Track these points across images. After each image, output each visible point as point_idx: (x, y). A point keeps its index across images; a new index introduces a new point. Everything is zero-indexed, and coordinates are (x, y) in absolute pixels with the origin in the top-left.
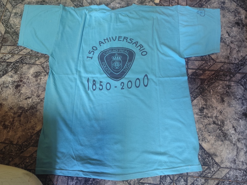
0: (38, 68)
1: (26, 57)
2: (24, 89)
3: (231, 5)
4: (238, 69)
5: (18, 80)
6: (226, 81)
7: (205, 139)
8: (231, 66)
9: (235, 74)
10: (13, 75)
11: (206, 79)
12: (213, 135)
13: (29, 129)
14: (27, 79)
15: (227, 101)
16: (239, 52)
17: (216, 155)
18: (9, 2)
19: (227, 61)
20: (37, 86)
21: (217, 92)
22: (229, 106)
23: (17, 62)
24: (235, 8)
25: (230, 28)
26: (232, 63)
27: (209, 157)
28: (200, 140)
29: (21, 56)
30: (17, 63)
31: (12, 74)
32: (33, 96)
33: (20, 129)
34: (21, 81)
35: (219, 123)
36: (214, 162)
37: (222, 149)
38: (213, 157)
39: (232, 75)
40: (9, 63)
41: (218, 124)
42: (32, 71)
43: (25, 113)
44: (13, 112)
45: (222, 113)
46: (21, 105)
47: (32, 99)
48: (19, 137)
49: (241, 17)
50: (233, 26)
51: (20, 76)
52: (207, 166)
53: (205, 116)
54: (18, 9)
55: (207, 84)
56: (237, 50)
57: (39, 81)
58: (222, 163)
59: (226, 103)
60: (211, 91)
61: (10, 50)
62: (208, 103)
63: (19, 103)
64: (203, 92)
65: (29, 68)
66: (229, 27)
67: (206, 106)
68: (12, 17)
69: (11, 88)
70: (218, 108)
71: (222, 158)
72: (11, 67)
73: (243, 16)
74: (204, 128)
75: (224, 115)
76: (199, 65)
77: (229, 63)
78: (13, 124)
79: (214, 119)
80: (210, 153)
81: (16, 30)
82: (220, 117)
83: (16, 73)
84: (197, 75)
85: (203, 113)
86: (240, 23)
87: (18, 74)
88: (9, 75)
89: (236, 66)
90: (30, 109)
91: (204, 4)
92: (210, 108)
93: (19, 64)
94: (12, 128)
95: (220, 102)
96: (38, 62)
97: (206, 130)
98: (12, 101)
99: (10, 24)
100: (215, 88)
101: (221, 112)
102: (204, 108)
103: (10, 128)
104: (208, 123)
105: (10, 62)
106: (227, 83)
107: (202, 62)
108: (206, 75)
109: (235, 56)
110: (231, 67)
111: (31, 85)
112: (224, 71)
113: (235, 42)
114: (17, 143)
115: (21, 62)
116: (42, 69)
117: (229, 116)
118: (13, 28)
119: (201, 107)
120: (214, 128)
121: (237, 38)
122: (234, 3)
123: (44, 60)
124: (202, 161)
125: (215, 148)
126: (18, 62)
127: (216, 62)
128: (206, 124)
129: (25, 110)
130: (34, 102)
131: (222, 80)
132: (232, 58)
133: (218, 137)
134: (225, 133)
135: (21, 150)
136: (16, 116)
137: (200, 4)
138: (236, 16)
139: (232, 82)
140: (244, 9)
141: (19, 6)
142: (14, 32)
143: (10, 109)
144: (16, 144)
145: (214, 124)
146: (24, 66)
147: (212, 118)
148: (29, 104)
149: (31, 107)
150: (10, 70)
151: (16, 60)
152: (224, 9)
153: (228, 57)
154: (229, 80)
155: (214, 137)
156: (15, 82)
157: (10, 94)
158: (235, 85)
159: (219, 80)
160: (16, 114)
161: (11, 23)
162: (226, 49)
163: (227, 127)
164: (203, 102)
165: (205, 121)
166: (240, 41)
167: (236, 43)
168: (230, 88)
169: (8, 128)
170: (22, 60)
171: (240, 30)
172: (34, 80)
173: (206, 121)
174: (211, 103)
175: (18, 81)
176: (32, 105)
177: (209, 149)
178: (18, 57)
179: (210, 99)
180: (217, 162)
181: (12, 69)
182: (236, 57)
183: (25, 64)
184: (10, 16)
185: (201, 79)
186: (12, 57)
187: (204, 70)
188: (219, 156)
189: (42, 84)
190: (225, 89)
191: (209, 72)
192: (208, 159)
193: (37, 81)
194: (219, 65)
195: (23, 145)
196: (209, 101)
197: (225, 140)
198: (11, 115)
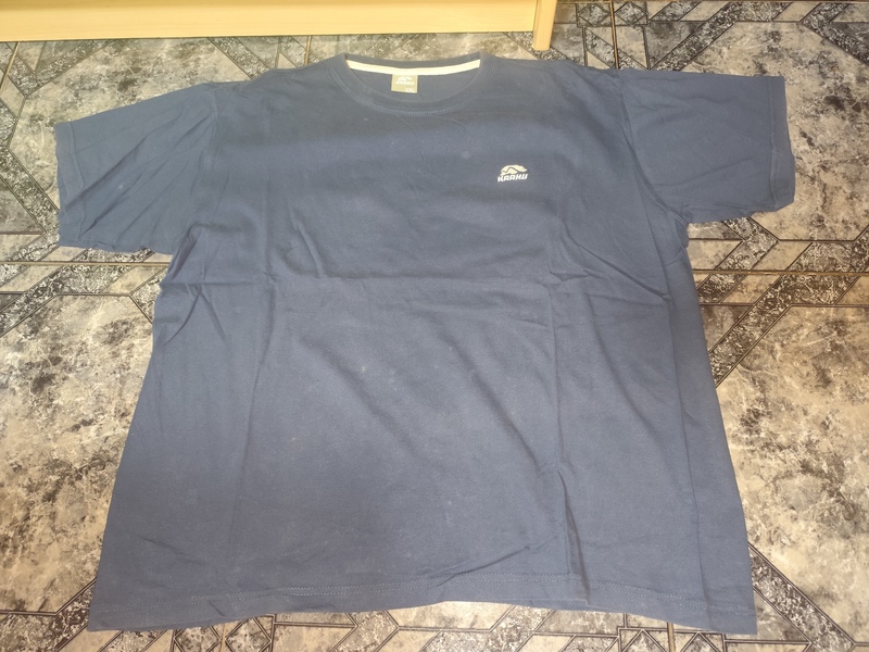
0: (120, 307)
1: (72, 269)
2: (69, 390)
3: (801, 40)
4: (860, 258)
5: (45, 356)
6: (826, 305)
7: (779, 536)
8: (836, 252)
9: (855, 280)
10: (24, 340)
11: (750, 306)
12: (807, 515)
13: (87, 548)
14: (80, 351)
15: (842, 382)
16: (855, 199)
17: (829, 596)
18: (11, 79)
19: (816, 234)
20: (118, 376)
21: (798, 350)
22: (851, 398)
23: (39, 291)
24: (818, 51)
25: (810, 120)
26: (838, 242)
27: (805, 607)
28: (763, 540)
29: (53, 269)
30: (39, 295)
31: (21, 336)
32: (103, 414)
33: (55, 550)
34: (56, 361)
35: (825, 467)
36: (828, 623)
37: (849, 569)
38: (821, 602)
39: (844, 284)
40: (9, 297)
41: (819, 473)
42: (99, 318)
43: (72, 483)
44: (26, 482)
45: (831, 428)
46: (55, 453)
47: (97, 426)
48: (52, 583)
49: (842, 78)
50: (819, 109)
51: (50, 341)
52: (800, 642)
53: (767, 445)
54: (41, 103)
55: (758, 324)
56: (848, 191)
57: (124, 357)
58: (857, 624)
59: (838, 388)
60: (777, 346)
61: (14, 247)
62: (771, 395)
63: (47, 444)
64: (748, 353)
65: (85, 311)
66: (807, 116)
67: (767, 405)
68: (21, 131)
69: (17, 389)
70: (813, 411)
71: (853, 604)
72: (19, 312)
73: (851, 75)
74: (769, 493)
75: (837, 435)
76: (717, 255)
77: (827, 242)
78: (27, 530)
79: (803, 455)
80: (808, 591)
81: (35, 177)
82: (825, 445)
83: (35, 331)
84: (715, 293)
85: (757, 432)
86: (843, 101)
87: (44, 335)
88: (10, 340)
89: (853, 251)
90: (90, 468)
91: (708, 42)
92: (780, 411)
93: (47, 298)
94: (24, 548)
95: (816, 386)
96: (117, 287)
97: (778, 499)
98: (21, 441)
99: (13, 155)
100: (789, 335)
101: (824, 423)
102: (757, 414)
103: (15, 547)
104: (783, 470)
105: (13, 294)
106: (831, 313)
107: (726, 243)
108: (750, 288)
109: (842, 215)
110: (835, 256)
111: (93, 374)
112: (812, 271)
113: (837, 165)
114: (41, 607)
115: (56, 290)
116: (136, 309)
117: (857, 437)
118: (23, 170)
119: (748, 410)
120: (809, 490)
121: (841, 150)
122: (813, 33)
123: (141, 277)
124: (780, 625)
125: (823, 567)
126: (44, 290)
127: (778, 240)
128: (774, 474)
129: (72, 472)
130: (107, 438)
131: (808, 305)
132: (833, 224)
133: (828, 521)
134: (853, 506)
135: (60, 633)
136: (38, 497)
137: (694, 44)
138: (824, 75)
139: (849, 310)
140: (850, 52)
141: (48, 90)
142: (30, 184)
143: (12, 473)
144: (40, 614)
145: (804, 472)
146: (67, 304)
147: (795, 450)
148: (88, 449)
149: (94, 459)
150: (13, 322)
151: (35, 282)
152: (781, 56)
153: (820, 220)
154: (837, 304)
155: (814, 525)
156: (31, 365)
157: (12, 412)
158: (859, 318)
159: (798, 305)
160: (37, 490)
161: (16, 151)
162: (806, 192)
163: (855, 481)
164: (752, 389)
165: (769, 462)
166: (854, 161)
167: (840, 169)
168: (846, 333)
169: (7, 546)
170: (59, 281)
171: (847, 122)
172: (107, 355)
173: (773, 463)
174: (782, 393)
175: (45, 364)
176: (101, 450)
177: (800, 574)
178: (43, 274)
179: (774, 379)
180: (837, 621)
181: (21, 318)
182: (847, 218)
183: (70, 297)
184: (14, 129)
185: (733, 306)
186: (22, 275)
187: (740, 274)
188: (841, 597)
189: (137, 366)
190: (825, 335)
191: (757, 279)
192: (800, 613)
193: (115, 355)
194: (793, 251)
195: (65, 613)
196: (772, 384)
197: (854, 532)
198: (17, 496)
